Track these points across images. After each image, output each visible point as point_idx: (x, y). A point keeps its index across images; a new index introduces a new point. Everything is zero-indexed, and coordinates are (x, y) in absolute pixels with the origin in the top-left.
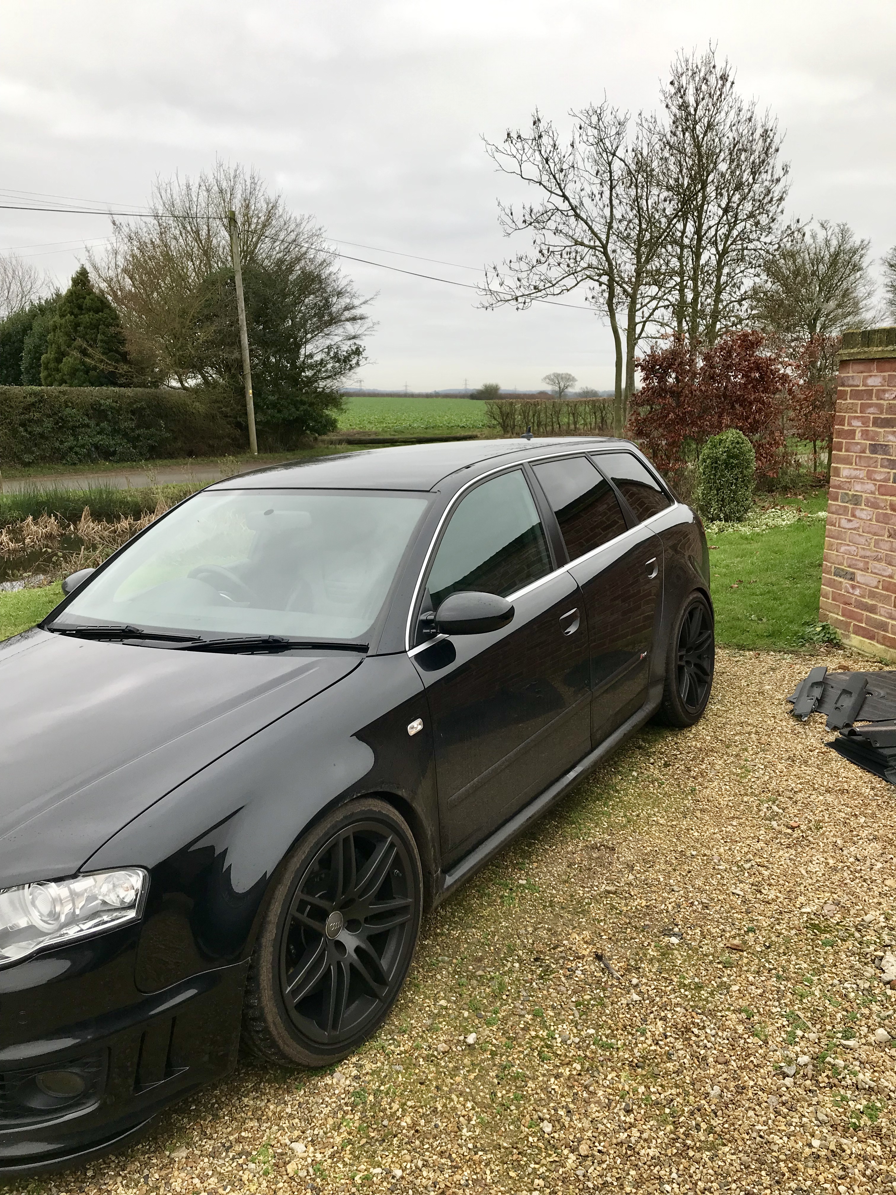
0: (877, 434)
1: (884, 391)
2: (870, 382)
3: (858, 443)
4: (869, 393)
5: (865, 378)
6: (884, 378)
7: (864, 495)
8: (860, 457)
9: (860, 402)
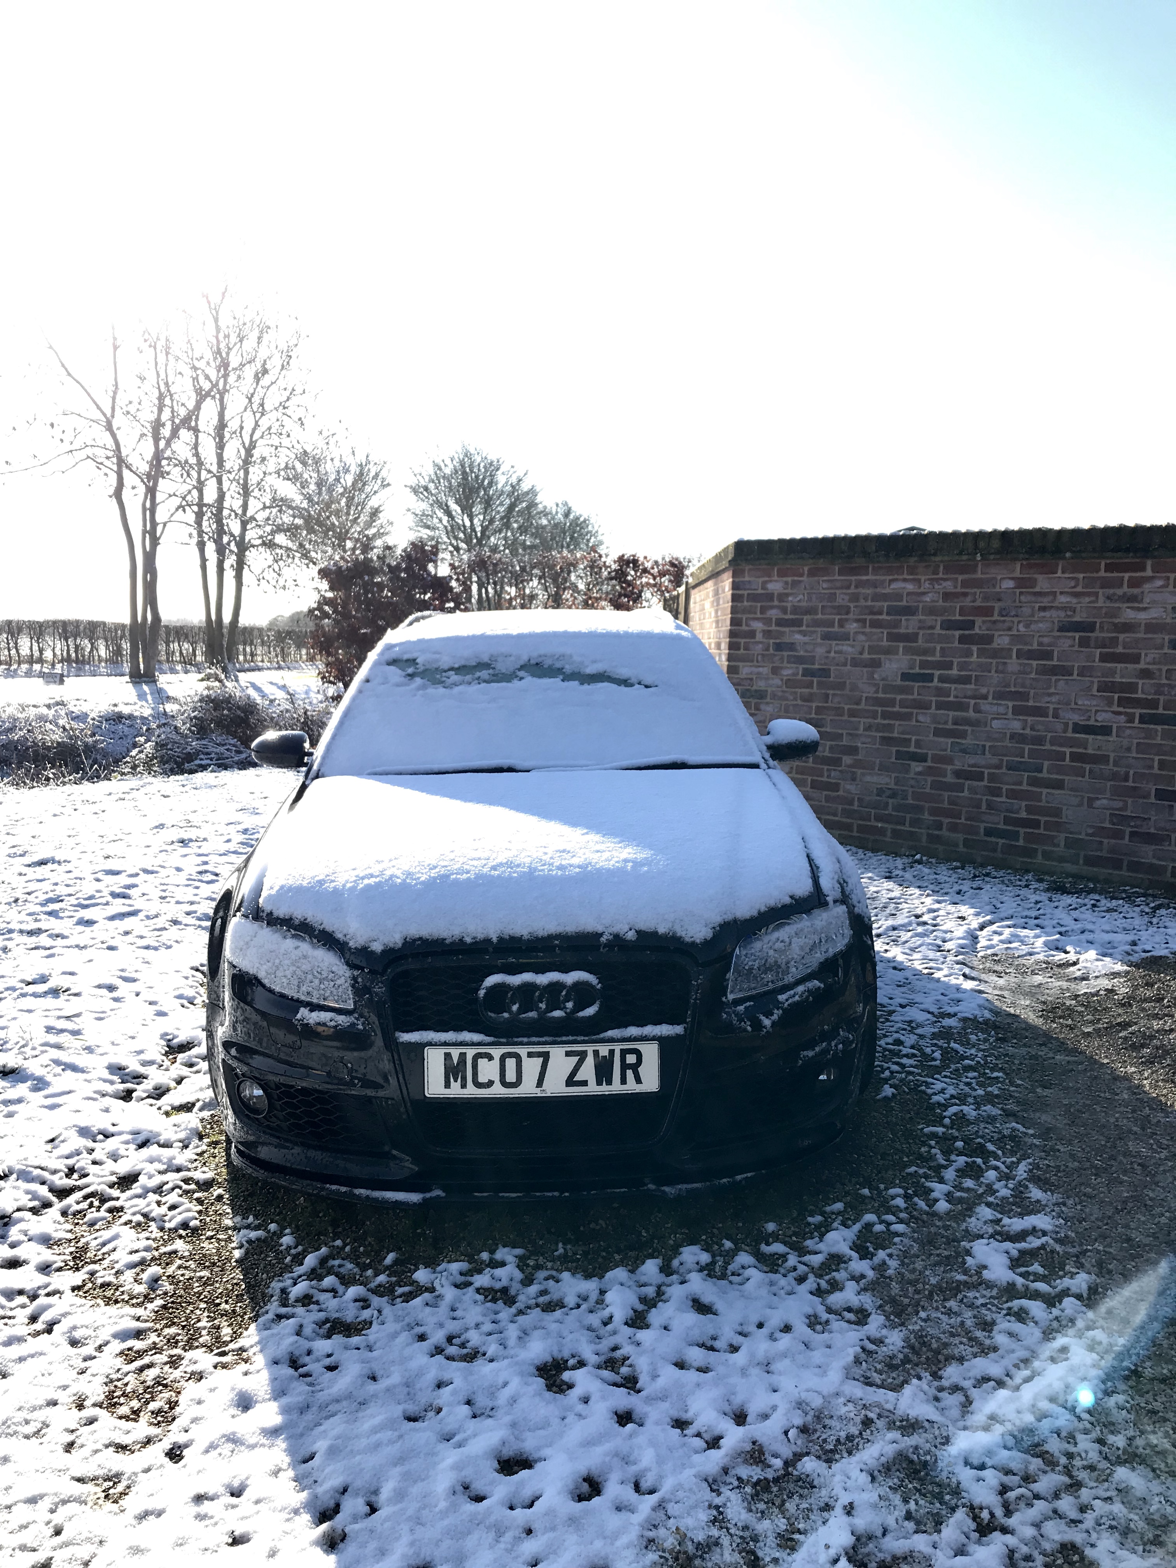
0: (783, 634)
1: (787, 595)
2: (771, 586)
3: (761, 642)
4: (770, 597)
5: (765, 583)
6: (786, 583)
7: (769, 690)
8: (763, 655)
9: (759, 605)
